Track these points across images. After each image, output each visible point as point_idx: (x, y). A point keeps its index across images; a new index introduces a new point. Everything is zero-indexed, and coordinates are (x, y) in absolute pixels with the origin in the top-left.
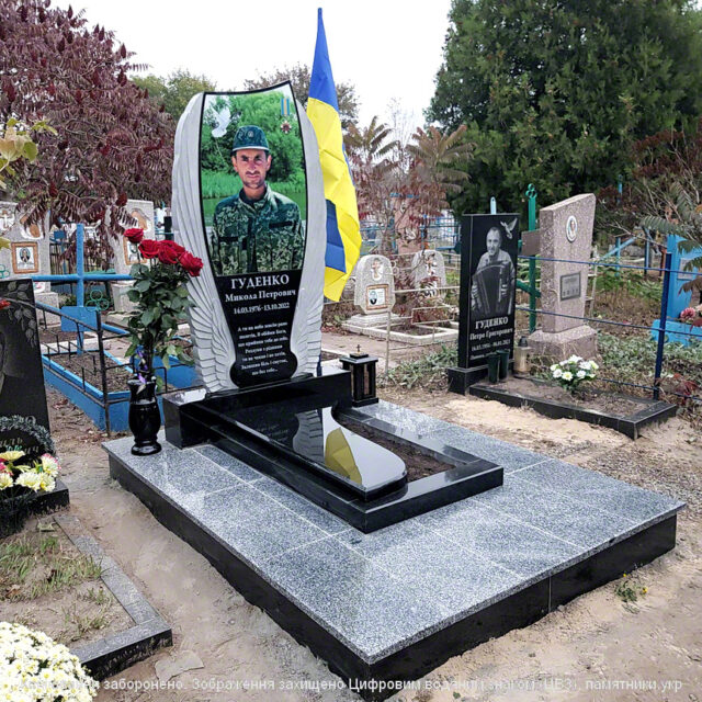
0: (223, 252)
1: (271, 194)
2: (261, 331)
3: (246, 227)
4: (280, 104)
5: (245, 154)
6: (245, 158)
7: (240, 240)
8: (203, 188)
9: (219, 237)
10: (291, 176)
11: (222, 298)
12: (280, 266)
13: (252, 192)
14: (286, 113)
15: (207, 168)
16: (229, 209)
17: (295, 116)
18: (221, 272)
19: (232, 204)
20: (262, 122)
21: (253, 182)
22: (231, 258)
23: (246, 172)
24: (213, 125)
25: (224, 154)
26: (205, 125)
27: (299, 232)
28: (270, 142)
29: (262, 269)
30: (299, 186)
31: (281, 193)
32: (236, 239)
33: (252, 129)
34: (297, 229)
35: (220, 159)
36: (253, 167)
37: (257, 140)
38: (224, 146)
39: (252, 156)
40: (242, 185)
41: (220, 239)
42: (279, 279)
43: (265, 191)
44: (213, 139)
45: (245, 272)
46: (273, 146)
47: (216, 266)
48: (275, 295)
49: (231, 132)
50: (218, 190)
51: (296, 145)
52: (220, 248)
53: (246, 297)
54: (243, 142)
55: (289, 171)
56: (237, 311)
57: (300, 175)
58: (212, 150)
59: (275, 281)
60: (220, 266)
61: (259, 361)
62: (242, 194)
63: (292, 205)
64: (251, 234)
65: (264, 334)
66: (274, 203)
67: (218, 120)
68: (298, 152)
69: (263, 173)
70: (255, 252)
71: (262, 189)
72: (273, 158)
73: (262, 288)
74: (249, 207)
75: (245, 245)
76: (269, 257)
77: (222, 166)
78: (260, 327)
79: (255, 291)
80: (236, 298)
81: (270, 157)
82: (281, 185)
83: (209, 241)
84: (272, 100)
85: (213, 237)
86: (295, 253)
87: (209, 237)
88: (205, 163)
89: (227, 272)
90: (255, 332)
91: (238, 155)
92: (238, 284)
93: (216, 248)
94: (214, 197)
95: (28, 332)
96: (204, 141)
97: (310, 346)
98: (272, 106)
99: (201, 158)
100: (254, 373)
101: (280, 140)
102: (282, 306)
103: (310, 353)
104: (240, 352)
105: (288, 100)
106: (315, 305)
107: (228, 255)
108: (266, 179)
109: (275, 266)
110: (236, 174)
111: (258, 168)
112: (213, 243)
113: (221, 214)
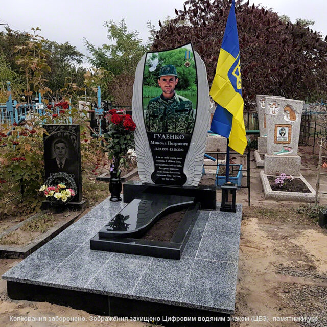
0: (151, 121)
1: (177, 96)
2: (168, 160)
3: (163, 111)
4: (185, 54)
5: (164, 78)
6: (165, 80)
7: (160, 117)
8: (144, 93)
9: (150, 115)
10: (189, 88)
11: (150, 142)
12: (180, 130)
13: (167, 95)
14: (188, 57)
15: (146, 85)
16: (155, 102)
17: (193, 58)
18: (149, 130)
19: (156, 100)
20: (174, 63)
21: (168, 91)
22: (155, 125)
23: (165, 86)
24: (150, 66)
25: (154, 79)
26: (147, 66)
27: (192, 115)
29: (170, 131)
30: (193, 93)
31: (183, 96)
32: (158, 116)
33: (169, 67)
34: (191, 113)
35: (152, 80)
36: (168, 84)
37: (172, 71)
38: (155, 75)
39: (168, 79)
40: (162, 92)
41: (150, 116)
42: (178, 137)
43: (174, 95)
44: (150, 72)
45: (161, 131)
46: (180, 73)
47: (148, 127)
48: (176, 144)
49: (159, 68)
50: (150, 94)
51: (193, 73)
52: (150, 120)
53: (161, 143)
54: (164, 73)
55: (187, 86)
56: (156, 149)
57: (194, 87)
58: (149, 77)
59: (176, 137)
60: (149, 128)
61: (166, 174)
62: (162, 96)
63: (188, 102)
64: (165, 114)
65: (169, 162)
66: (179, 100)
67: (152, 64)
68: (194, 76)
69: (173, 86)
70: (167, 123)
71: (172, 94)
72: (179, 79)
73: (170, 140)
74: (165, 102)
75: (162, 119)
76: (174, 126)
77: (153, 84)
78: (167, 158)
79: (166, 140)
80: (156, 143)
81: (177, 79)
82: (181, 92)
83: (145, 116)
84: (180, 52)
85: (147, 115)
86: (188, 125)
87: (145, 115)
88: (145, 83)
89: (152, 131)
90: (165, 160)
91: (161, 78)
92: (157, 136)
93: (148, 119)
94: (148, 97)
95: (74, 144)
96: (145, 73)
97: (196, 173)
98: (180, 55)
99: (143, 81)
100: (163, 179)
101: (184, 71)
102: (179, 150)
103: (196, 176)
104: (156, 168)
105: (189, 51)
106: (200, 153)
107: (153, 123)
108: (175, 89)
109: (177, 130)
110: (160, 87)
111: (171, 84)
112: (147, 117)
113: (151, 105)
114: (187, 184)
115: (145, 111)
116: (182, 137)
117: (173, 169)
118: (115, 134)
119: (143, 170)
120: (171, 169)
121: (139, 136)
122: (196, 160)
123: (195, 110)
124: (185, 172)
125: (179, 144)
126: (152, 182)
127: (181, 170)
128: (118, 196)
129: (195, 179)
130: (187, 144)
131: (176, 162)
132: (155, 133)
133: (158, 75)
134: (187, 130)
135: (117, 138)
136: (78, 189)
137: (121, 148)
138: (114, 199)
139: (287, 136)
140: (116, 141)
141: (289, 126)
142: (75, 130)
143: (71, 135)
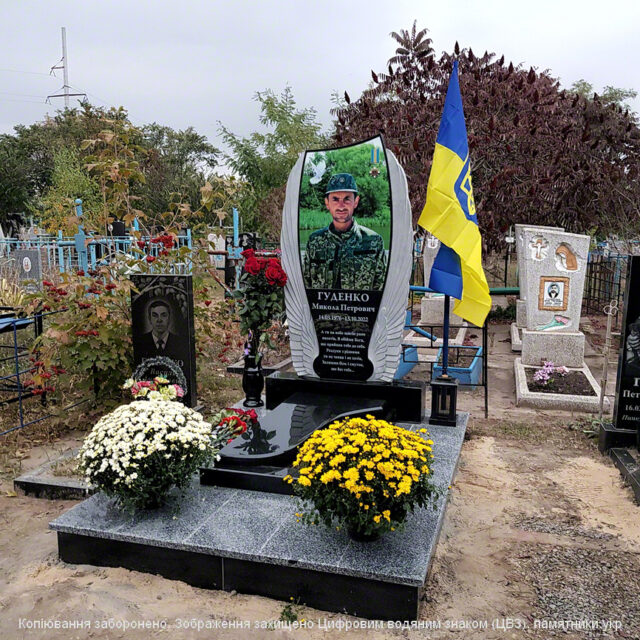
0: (313, 270)
1: (357, 227)
2: (341, 336)
3: (333, 253)
4: (370, 154)
5: (335, 195)
6: (336, 199)
7: (328, 262)
8: (301, 221)
9: (311, 259)
10: (377, 212)
11: (311, 306)
12: (362, 286)
13: (340, 225)
14: (375, 161)
15: (305, 207)
16: (320, 238)
17: (384, 163)
18: (310, 285)
19: (322, 234)
20: (353, 170)
21: (342, 218)
22: (319, 276)
23: (337, 210)
24: (312, 175)
25: (318, 197)
26: (305, 175)
27: (382, 260)
28: (359, 186)
29: (344, 287)
30: (384, 221)
32: (324, 262)
33: (344, 176)
35: (315, 200)
36: (342, 206)
37: (348, 184)
38: (320, 190)
39: (342, 197)
40: (332, 220)
41: (312, 261)
42: (360, 297)
43: (352, 224)
44: (311, 185)
45: (330, 287)
46: (361, 188)
47: (308, 280)
48: (355, 309)
49: (326, 178)
50: (312, 223)
51: (383, 187)
52: (311, 267)
53: (329, 308)
54: (335, 186)
55: (374, 209)
56: (321, 317)
57: (386, 212)
58: (309, 193)
59: (356, 298)
60: (310, 281)
61: (338, 360)
62: (332, 227)
63: (376, 237)
64: (337, 258)
65: (344, 339)
66: (359, 234)
67: (315, 171)
68: (386, 192)
69: (350, 210)
70: (339, 273)
71: (349, 223)
72: (361, 197)
73: (344, 302)
74: (337, 237)
75: (331, 267)
76: (352, 278)
77: (316, 205)
78: (340, 333)
79: (338, 303)
80: (321, 307)
81: (358, 198)
82: (364, 220)
83: (303, 261)
84: (362, 151)
85: (306, 259)
86: (376, 277)
87: (303, 258)
88: (303, 203)
89: (316, 286)
90: (336, 336)
91: (330, 196)
92: (323, 296)
93: (308, 267)
94: (308, 228)
95: (183, 309)
96: (303, 187)
97: (388, 358)
98: (363, 157)
99: (300, 200)
100: (333, 369)
101: (369, 183)
102: (361, 319)
103: (388, 364)
104: (322, 350)
105: (378, 150)
106: (396, 324)
107: (317, 273)
108: (353, 215)
109: (357, 286)
110: (328, 211)
111: (347, 207)
112: (305, 263)
113: (314, 242)
114: (373, 378)
115: (303, 253)
116: (365, 298)
117: (351, 352)
118: (252, 291)
119: (300, 353)
120: (346, 352)
121: (293, 295)
122: (389, 337)
123: (387, 252)
124: (371, 357)
125: (360, 309)
126: (314, 375)
127: (364, 353)
128: (258, 399)
129: (388, 370)
130: (373, 309)
131: (356, 340)
132: (320, 291)
133: (324, 190)
134: (374, 285)
135: (255, 298)
136: (188, 384)
137: (261, 316)
138: (250, 403)
139: (560, 297)
140: (253, 303)
141: (565, 280)
142: (184, 284)
143: (177, 292)
